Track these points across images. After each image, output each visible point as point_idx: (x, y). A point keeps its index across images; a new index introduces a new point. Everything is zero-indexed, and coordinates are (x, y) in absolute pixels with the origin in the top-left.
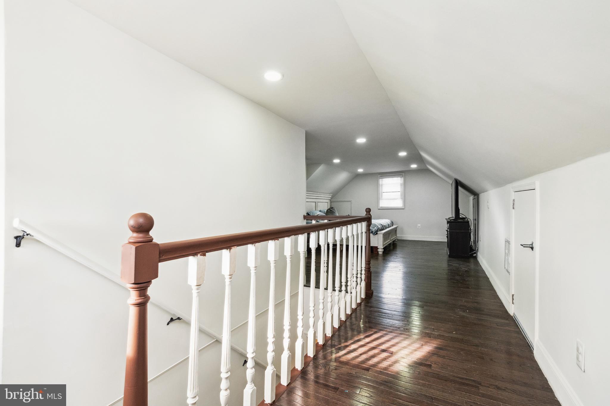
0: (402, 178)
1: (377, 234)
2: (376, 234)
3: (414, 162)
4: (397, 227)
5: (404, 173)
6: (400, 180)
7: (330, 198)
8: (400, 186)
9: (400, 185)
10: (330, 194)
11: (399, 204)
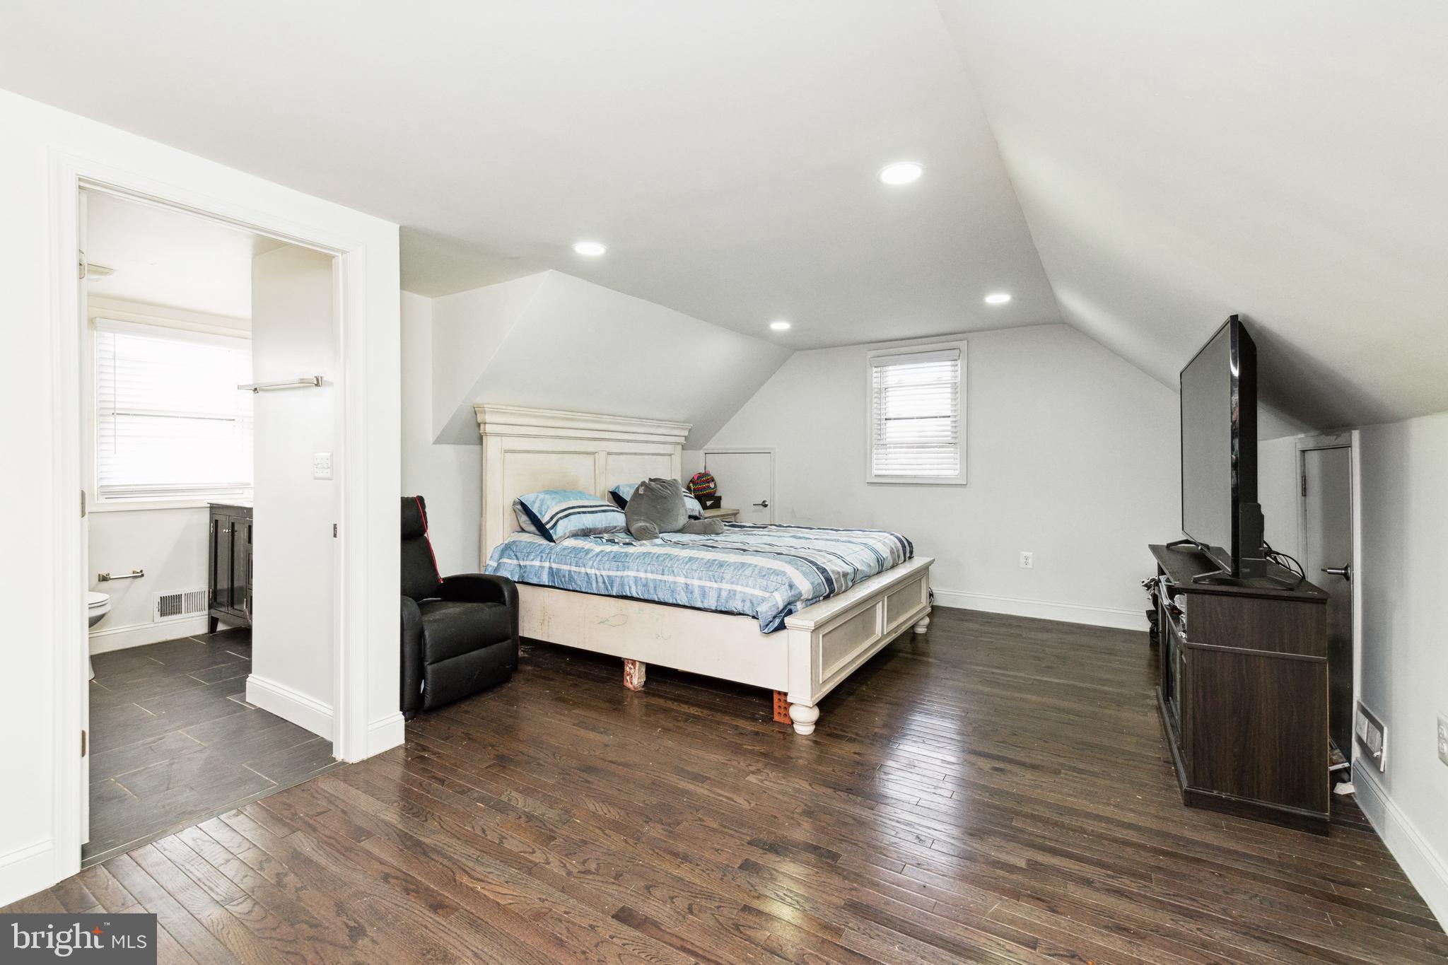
0: (959, 362)
1: (782, 627)
2: (776, 630)
3: (997, 283)
4: (932, 562)
5: (965, 342)
6: (950, 368)
7: (682, 440)
8: (949, 395)
9: (949, 390)
10: (684, 422)
11: (945, 466)
